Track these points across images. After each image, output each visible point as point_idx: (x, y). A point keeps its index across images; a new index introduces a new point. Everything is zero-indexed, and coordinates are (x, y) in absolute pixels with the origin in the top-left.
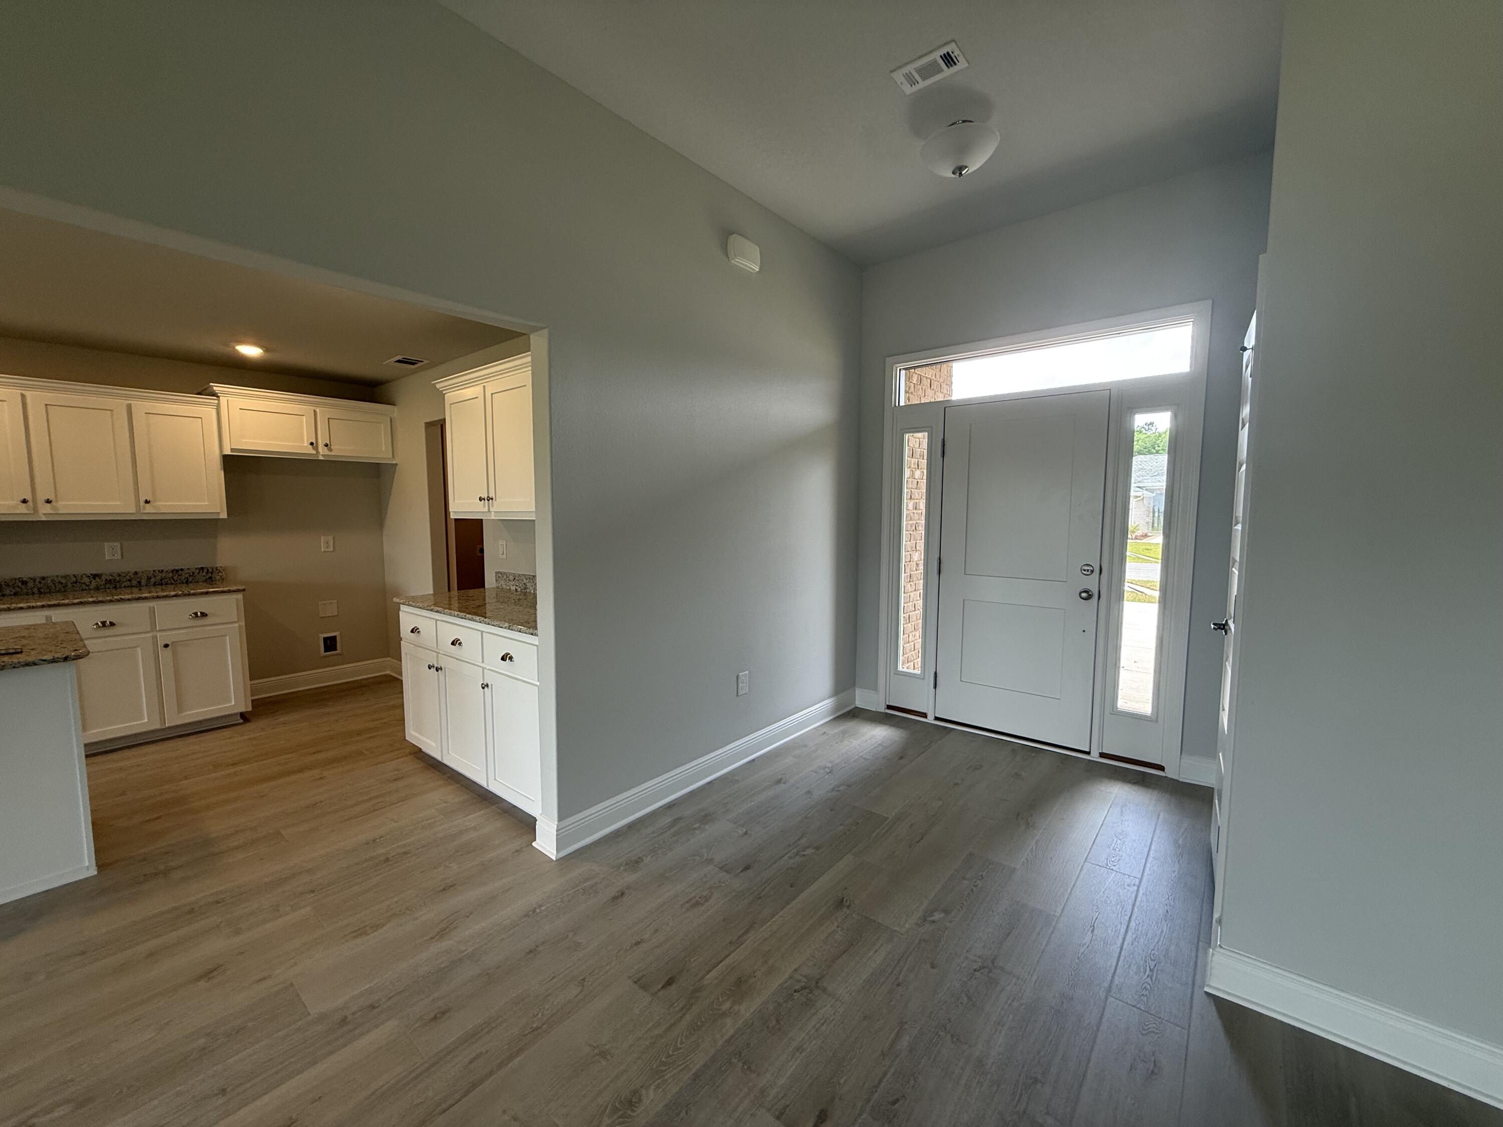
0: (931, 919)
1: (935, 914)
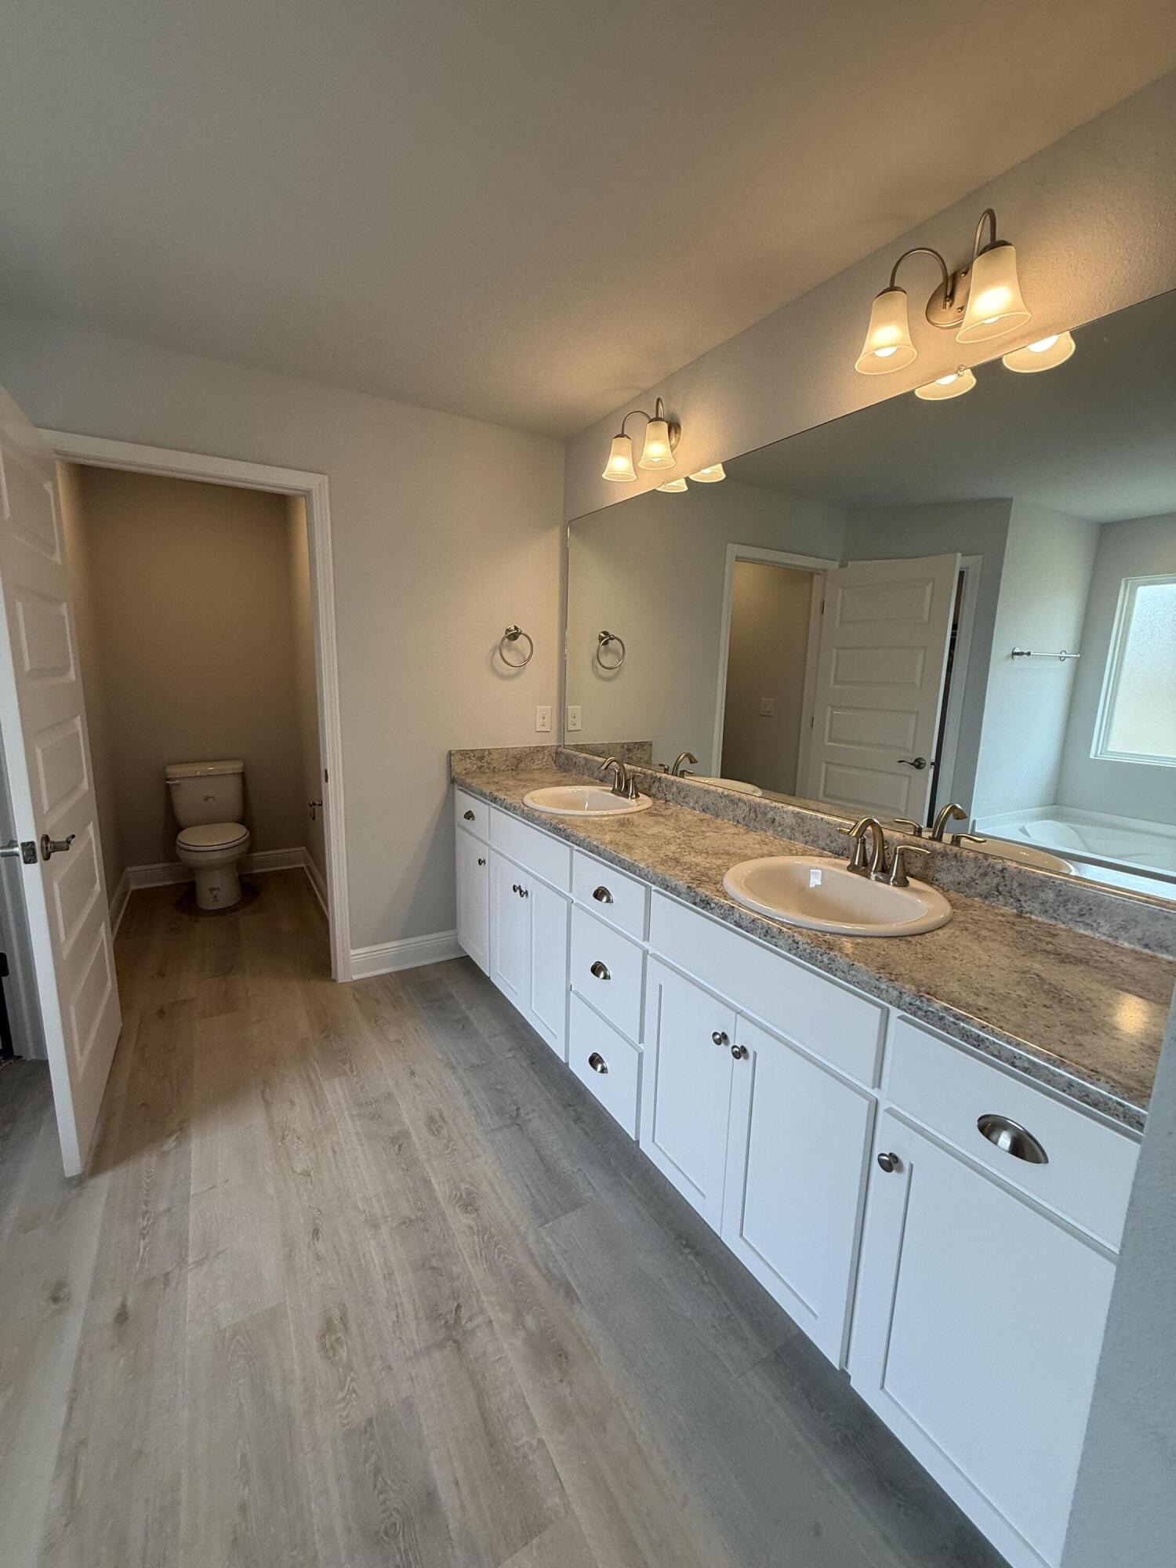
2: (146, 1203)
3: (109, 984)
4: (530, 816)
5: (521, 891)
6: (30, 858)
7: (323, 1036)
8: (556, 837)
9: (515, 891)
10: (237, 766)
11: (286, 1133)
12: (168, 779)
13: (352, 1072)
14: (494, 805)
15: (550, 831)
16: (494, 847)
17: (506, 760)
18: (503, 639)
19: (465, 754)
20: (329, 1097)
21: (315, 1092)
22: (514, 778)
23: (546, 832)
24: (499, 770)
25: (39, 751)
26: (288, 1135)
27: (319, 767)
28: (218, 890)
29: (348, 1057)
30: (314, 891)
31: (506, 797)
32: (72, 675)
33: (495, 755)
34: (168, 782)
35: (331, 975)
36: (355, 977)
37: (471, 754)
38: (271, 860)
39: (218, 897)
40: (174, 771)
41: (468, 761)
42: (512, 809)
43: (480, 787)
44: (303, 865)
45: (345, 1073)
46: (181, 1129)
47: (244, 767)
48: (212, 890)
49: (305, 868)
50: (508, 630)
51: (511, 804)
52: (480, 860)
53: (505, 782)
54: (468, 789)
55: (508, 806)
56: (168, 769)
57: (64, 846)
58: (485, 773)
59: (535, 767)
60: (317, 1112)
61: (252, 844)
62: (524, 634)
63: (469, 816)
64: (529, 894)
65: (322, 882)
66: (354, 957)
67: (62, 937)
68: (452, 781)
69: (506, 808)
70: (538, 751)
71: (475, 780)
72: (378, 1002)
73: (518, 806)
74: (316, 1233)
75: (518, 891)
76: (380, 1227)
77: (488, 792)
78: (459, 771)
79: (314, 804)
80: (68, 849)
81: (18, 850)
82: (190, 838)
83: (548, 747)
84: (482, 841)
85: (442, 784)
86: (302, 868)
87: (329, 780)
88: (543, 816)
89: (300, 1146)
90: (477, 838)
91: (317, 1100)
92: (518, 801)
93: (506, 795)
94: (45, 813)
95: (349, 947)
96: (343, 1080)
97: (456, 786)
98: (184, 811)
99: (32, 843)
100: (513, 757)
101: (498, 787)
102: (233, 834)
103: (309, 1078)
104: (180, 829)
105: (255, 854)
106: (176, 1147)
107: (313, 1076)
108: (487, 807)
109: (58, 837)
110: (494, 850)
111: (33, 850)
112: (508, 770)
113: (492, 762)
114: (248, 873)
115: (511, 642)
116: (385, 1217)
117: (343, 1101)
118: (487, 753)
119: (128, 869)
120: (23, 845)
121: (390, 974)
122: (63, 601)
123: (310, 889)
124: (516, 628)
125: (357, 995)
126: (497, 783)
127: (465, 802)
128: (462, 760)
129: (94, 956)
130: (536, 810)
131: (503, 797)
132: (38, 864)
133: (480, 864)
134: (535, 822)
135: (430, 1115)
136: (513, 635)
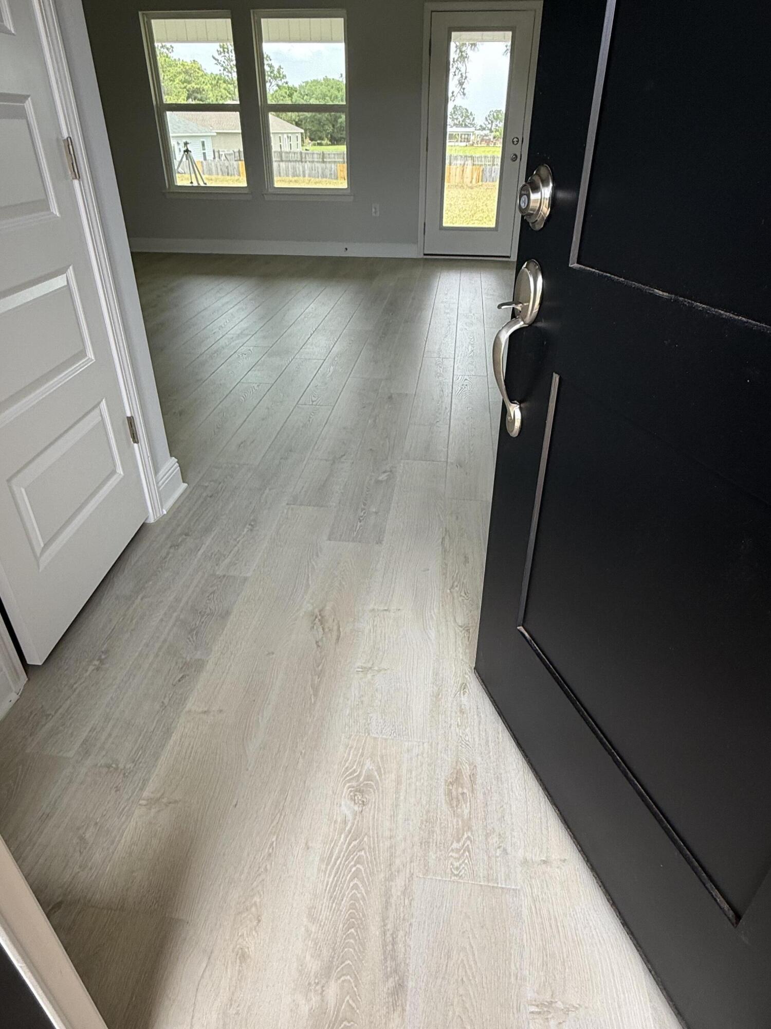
0: (388, 473)
1: (386, 478)
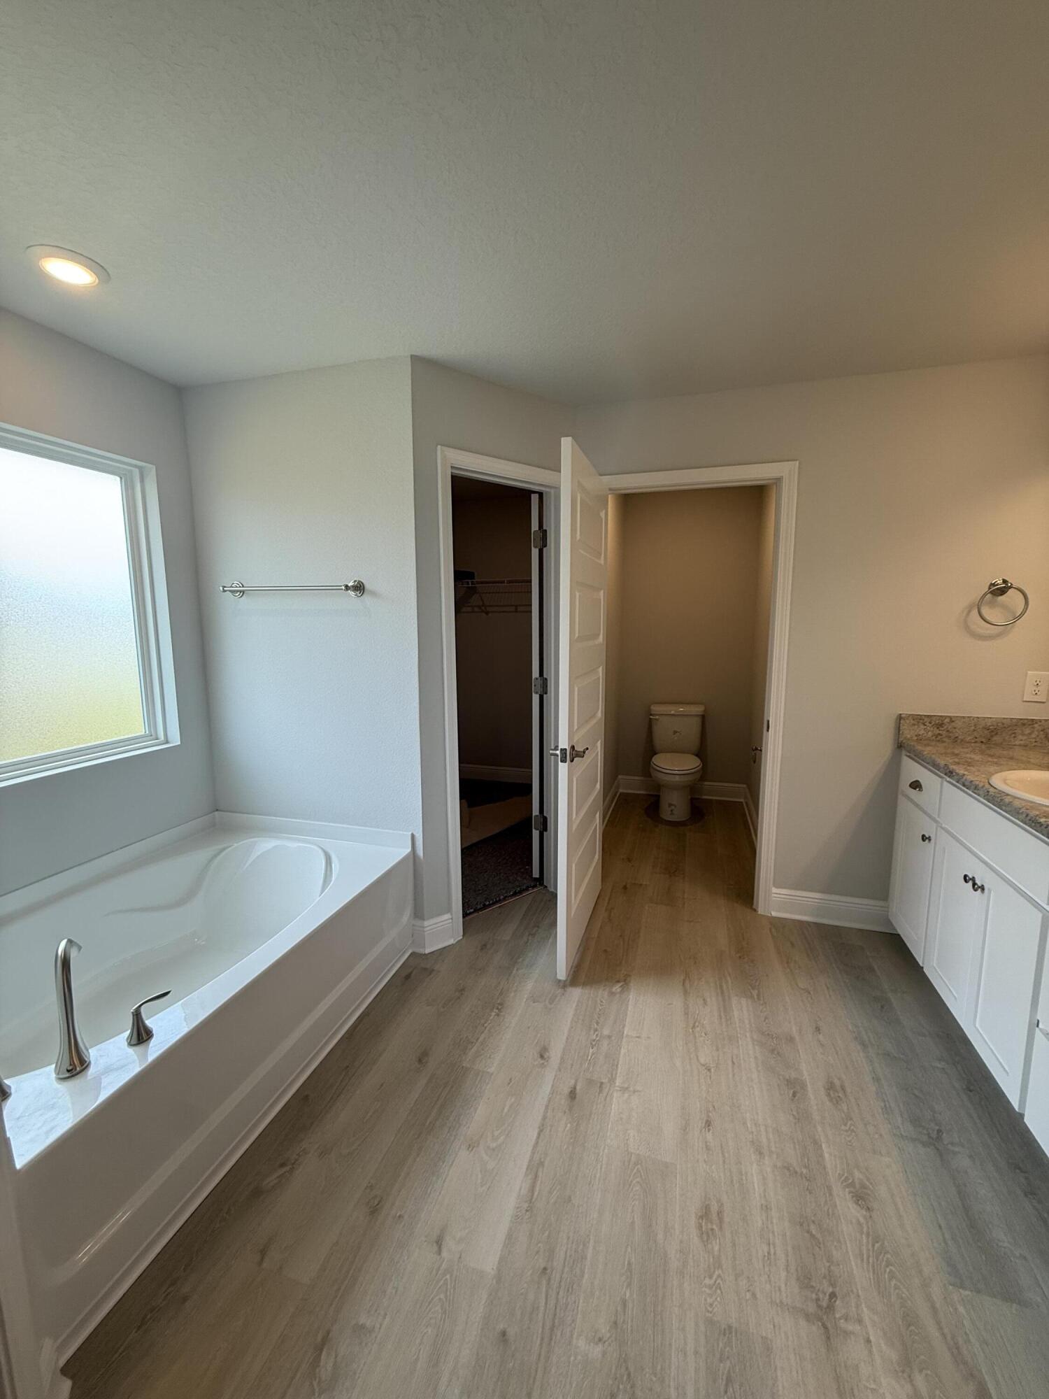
2: (597, 1023)
3: (597, 857)
4: (998, 801)
5: (974, 884)
6: (564, 761)
7: (738, 955)
8: (1033, 831)
9: (966, 881)
10: (699, 709)
11: (697, 1024)
12: (651, 715)
13: (759, 999)
14: (948, 779)
15: (1025, 823)
16: (943, 826)
17: (974, 730)
18: (985, 595)
19: (919, 719)
20: (736, 1013)
21: (724, 1000)
22: (982, 752)
23: (1021, 824)
24: (962, 740)
25: (576, 689)
26: (698, 1026)
27: (763, 719)
28: (675, 806)
29: (757, 984)
30: (749, 826)
31: (966, 773)
32: (601, 639)
33: (959, 724)
34: (651, 717)
35: (752, 904)
36: (774, 914)
37: (926, 719)
38: (715, 791)
39: (674, 812)
40: (656, 709)
41: (922, 727)
42: (973, 787)
43: (933, 756)
44: (742, 800)
45: (752, 997)
46: (625, 980)
47: (705, 711)
48: (670, 805)
49: (744, 804)
50: (993, 585)
51: (972, 781)
52: (923, 836)
53: (968, 756)
54: (918, 757)
55: (967, 783)
56: (652, 707)
57: (581, 755)
58: (943, 742)
59: (1017, 743)
60: (723, 1020)
61: (704, 774)
62: (1015, 588)
63: (916, 785)
64: (986, 890)
65: (754, 816)
66: (775, 895)
67: (574, 816)
68: (900, 746)
69: (964, 785)
70: (1024, 724)
71: (929, 748)
72: (792, 945)
73: (981, 785)
74: (708, 1124)
75: (971, 883)
76: (764, 1156)
77: (942, 763)
78: (909, 736)
79: (756, 749)
80: (583, 756)
81: (558, 752)
82: (660, 761)
83: (1040, 721)
84: (930, 817)
85: (887, 748)
86: (742, 802)
87: (770, 730)
88: (1017, 803)
89: (706, 1042)
90: (925, 812)
91: (725, 1009)
92: (983, 780)
93: (967, 770)
94: (575, 730)
95: (771, 885)
96: (750, 1003)
97: (904, 752)
98: (658, 742)
99: (566, 749)
100: (984, 728)
101: (956, 760)
102: (691, 763)
103: (721, 987)
104: (656, 754)
105: (706, 783)
106: (622, 992)
107: (725, 987)
108: (940, 779)
109: (579, 748)
110: (943, 828)
111: (566, 754)
112: (976, 742)
113: (954, 731)
114: (697, 797)
115: (996, 598)
116: (771, 1152)
117: (747, 1022)
118: (947, 720)
119: (620, 777)
120: (561, 749)
121: (808, 923)
122: (601, 589)
123: (746, 823)
124: (1005, 581)
125: (773, 930)
126: (957, 755)
127: (912, 770)
128: (914, 725)
129: (591, 832)
130: (1008, 795)
131: (962, 772)
132: (567, 763)
133: (924, 840)
134: (1004, 808)
135: (830, 1080)
136: (1000, 590)
